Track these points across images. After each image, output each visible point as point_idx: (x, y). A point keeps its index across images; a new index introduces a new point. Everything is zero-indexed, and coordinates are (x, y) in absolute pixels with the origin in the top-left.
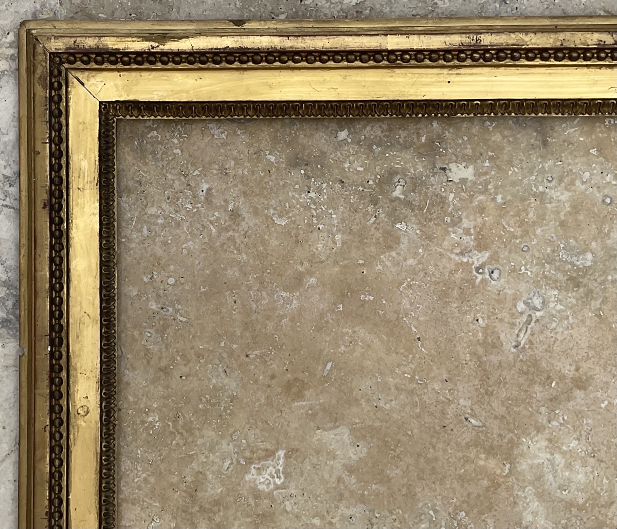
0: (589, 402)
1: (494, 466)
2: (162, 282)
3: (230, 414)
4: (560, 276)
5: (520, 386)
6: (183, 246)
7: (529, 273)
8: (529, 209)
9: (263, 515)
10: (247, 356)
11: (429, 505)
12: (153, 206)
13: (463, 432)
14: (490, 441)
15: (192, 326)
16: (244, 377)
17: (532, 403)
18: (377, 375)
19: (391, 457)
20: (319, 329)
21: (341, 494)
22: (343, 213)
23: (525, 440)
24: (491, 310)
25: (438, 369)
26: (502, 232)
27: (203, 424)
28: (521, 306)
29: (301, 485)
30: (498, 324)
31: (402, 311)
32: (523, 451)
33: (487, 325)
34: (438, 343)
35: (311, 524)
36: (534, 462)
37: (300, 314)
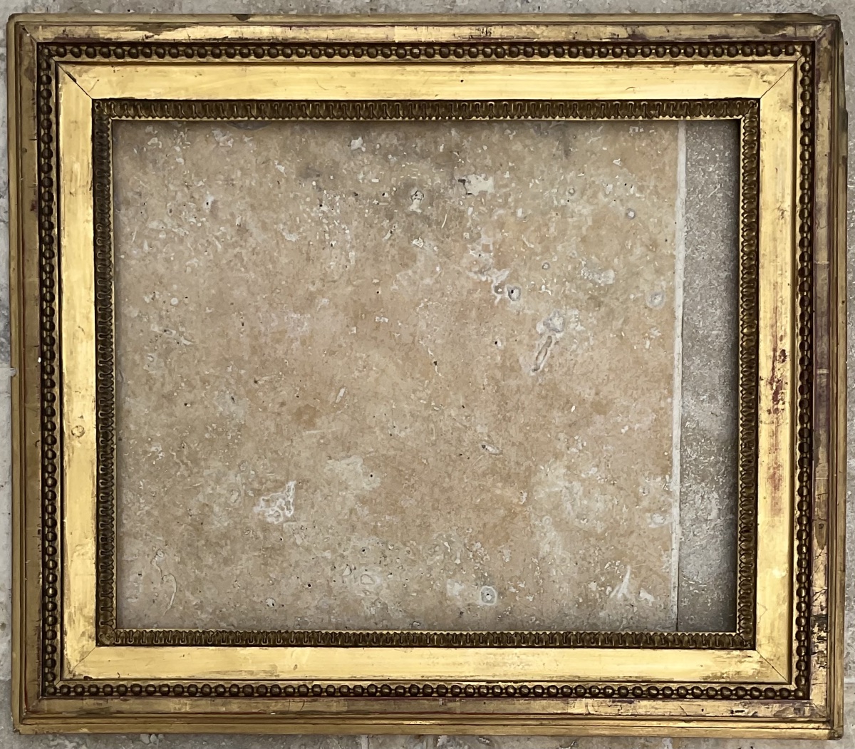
0: (609, 427)
1: (511, 495)
2: (164, 302)
3: (237, 444)
4: (581, 295)
5: (538, 411)
6: (187, 263)
7: (550, 293)
8: (550, 224)
9: (273, 548)
10: (256, 382)
11: (444, 536)
12: (153, 220)
13: (481, 460)
14: (507, 468)
15: (198, 349)
16: (252, 404)
17: (551, 429)
18: (392, 401)
19: (406, 487)
20: (332, 353)
21: (353, 526)
22: (357, 228)
23: (543, 468)
24: (511, 332)
25: (455, 394)
26: (522, 249)
27: (210, 454)
28: (540, 328)
29: (312, 517)
30: (516, 347)
31: (418, 333)
32: (540, 479)
33: (506, 347)
34: (455, 368)
35: (322, 557)
36: (552, 490)
37: (312, 337)
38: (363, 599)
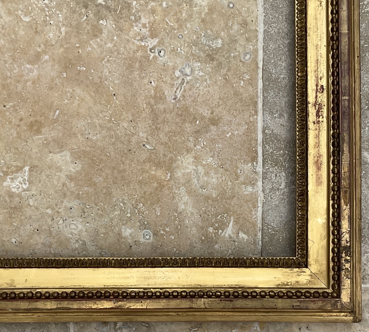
0: (219, 133)
1: (160, 174)
4: (202, 54)
5: (177, 123)
7: (183, 52)
8: (183, 11)
9: (15, 208)
10: (4, 106)
11: (120, 199)
13: (142, 153)
14: (158, 158)
17: (185, 134)
18: (88, 118)
19: (97, 170)
20: (51, 88)
21: (64, 194)
22: (66, 13)
23: (180, 158)
24: (159, 76)
25: (126, 114)
26: (166, 26)
28: (177, 73)
29: (39, 188)
30: (163, 85)
31: (103, 77)
32: (178, 165)
33: (157, 85)
34: (126, 97)
35: (46, 213)
36: (186, 171)
37: (39, 79)
38: (71, 238)
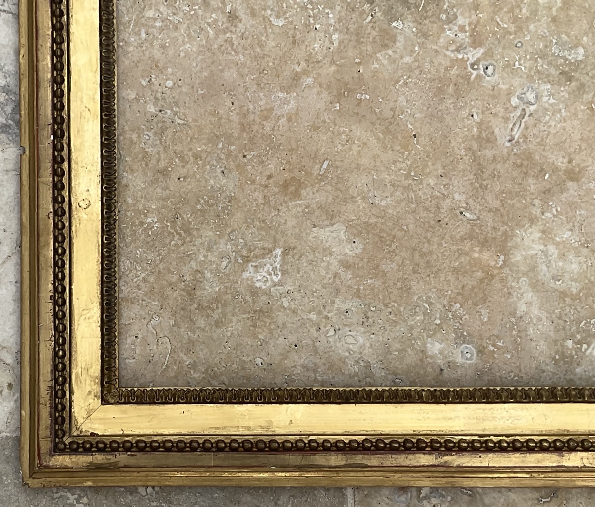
0: (582, 193)
1: (488, 258)
2: (160, 85)
3: (228, 214)
4: (553, 71)
5: (514, 179)
6: (181, 48)
7: (523, 69)
8: (522, 6)
9: (261, 311)
10: (245, 157)
11: (424, 298)
12: (150, 9)
13: (458, 226)
14: (484, 233)
15: (190, 127)
16: (241, 177)
17: (526, 195)
18: (373, 172)
19: (387, 253)
20: (316, 128)
21: (337, 290)
22: (340, 12)
23: (519, 232)
24: (486, 105)
25: (434, 164)
26: (496, 29)
27: (202, 224)
28: (514, 101)
29: (298, 282)
30: (492, 118)
31: (398, 108)
32: (516, 243)
33: (482, 120)
34: (433, 140)
35: (308, 319)
36: (528, 253)
37: (297, 114)
38: (347, 358)
